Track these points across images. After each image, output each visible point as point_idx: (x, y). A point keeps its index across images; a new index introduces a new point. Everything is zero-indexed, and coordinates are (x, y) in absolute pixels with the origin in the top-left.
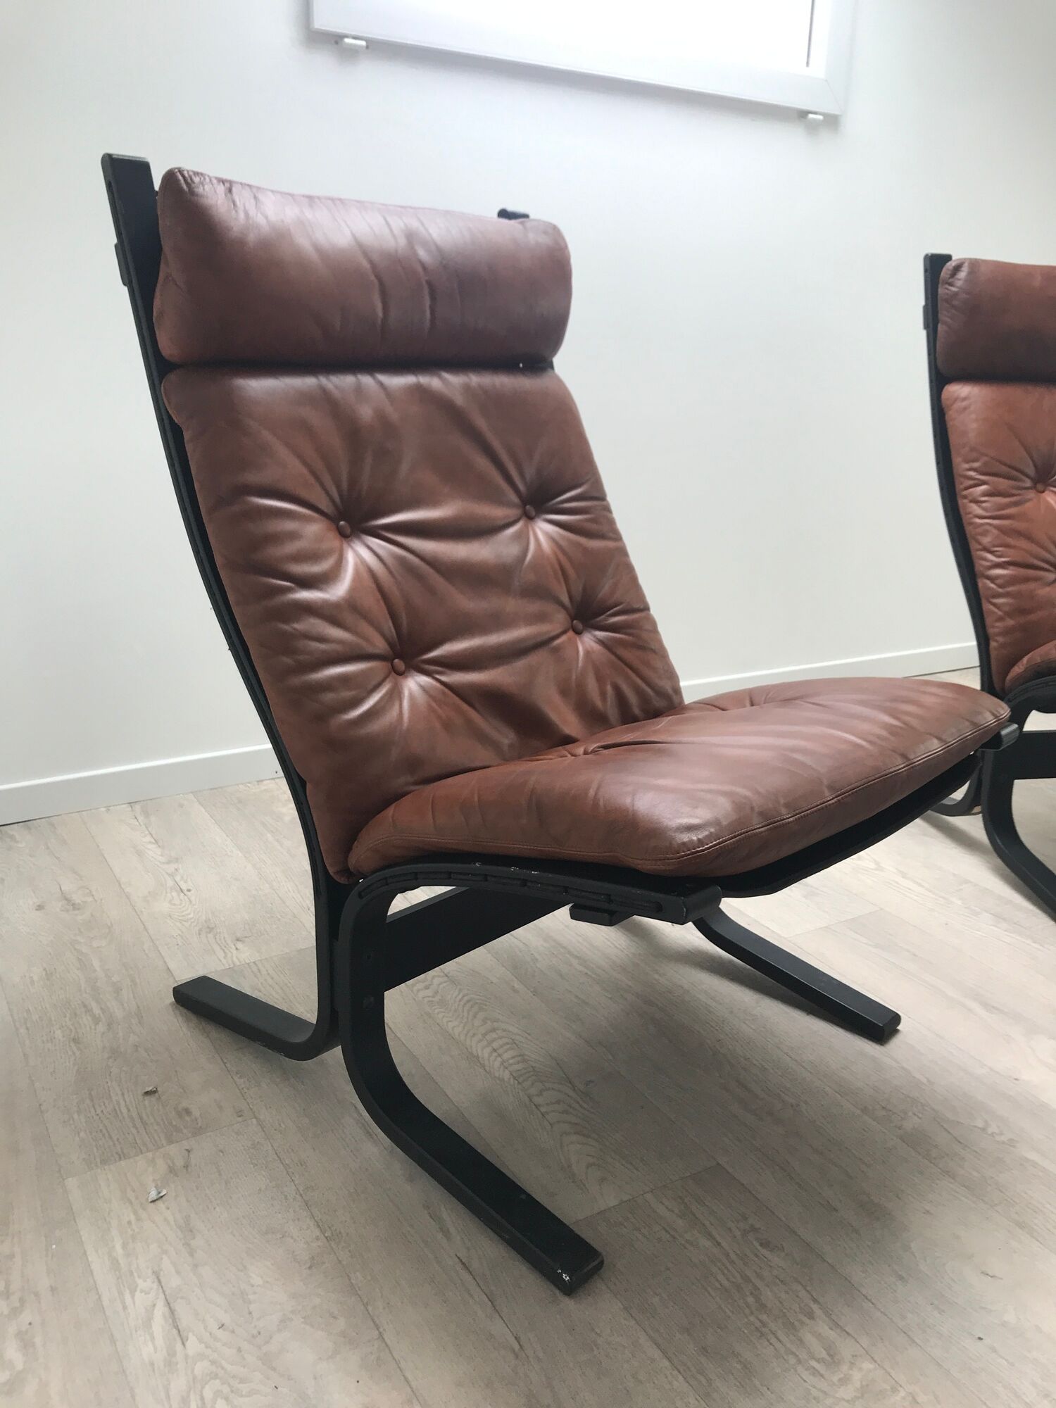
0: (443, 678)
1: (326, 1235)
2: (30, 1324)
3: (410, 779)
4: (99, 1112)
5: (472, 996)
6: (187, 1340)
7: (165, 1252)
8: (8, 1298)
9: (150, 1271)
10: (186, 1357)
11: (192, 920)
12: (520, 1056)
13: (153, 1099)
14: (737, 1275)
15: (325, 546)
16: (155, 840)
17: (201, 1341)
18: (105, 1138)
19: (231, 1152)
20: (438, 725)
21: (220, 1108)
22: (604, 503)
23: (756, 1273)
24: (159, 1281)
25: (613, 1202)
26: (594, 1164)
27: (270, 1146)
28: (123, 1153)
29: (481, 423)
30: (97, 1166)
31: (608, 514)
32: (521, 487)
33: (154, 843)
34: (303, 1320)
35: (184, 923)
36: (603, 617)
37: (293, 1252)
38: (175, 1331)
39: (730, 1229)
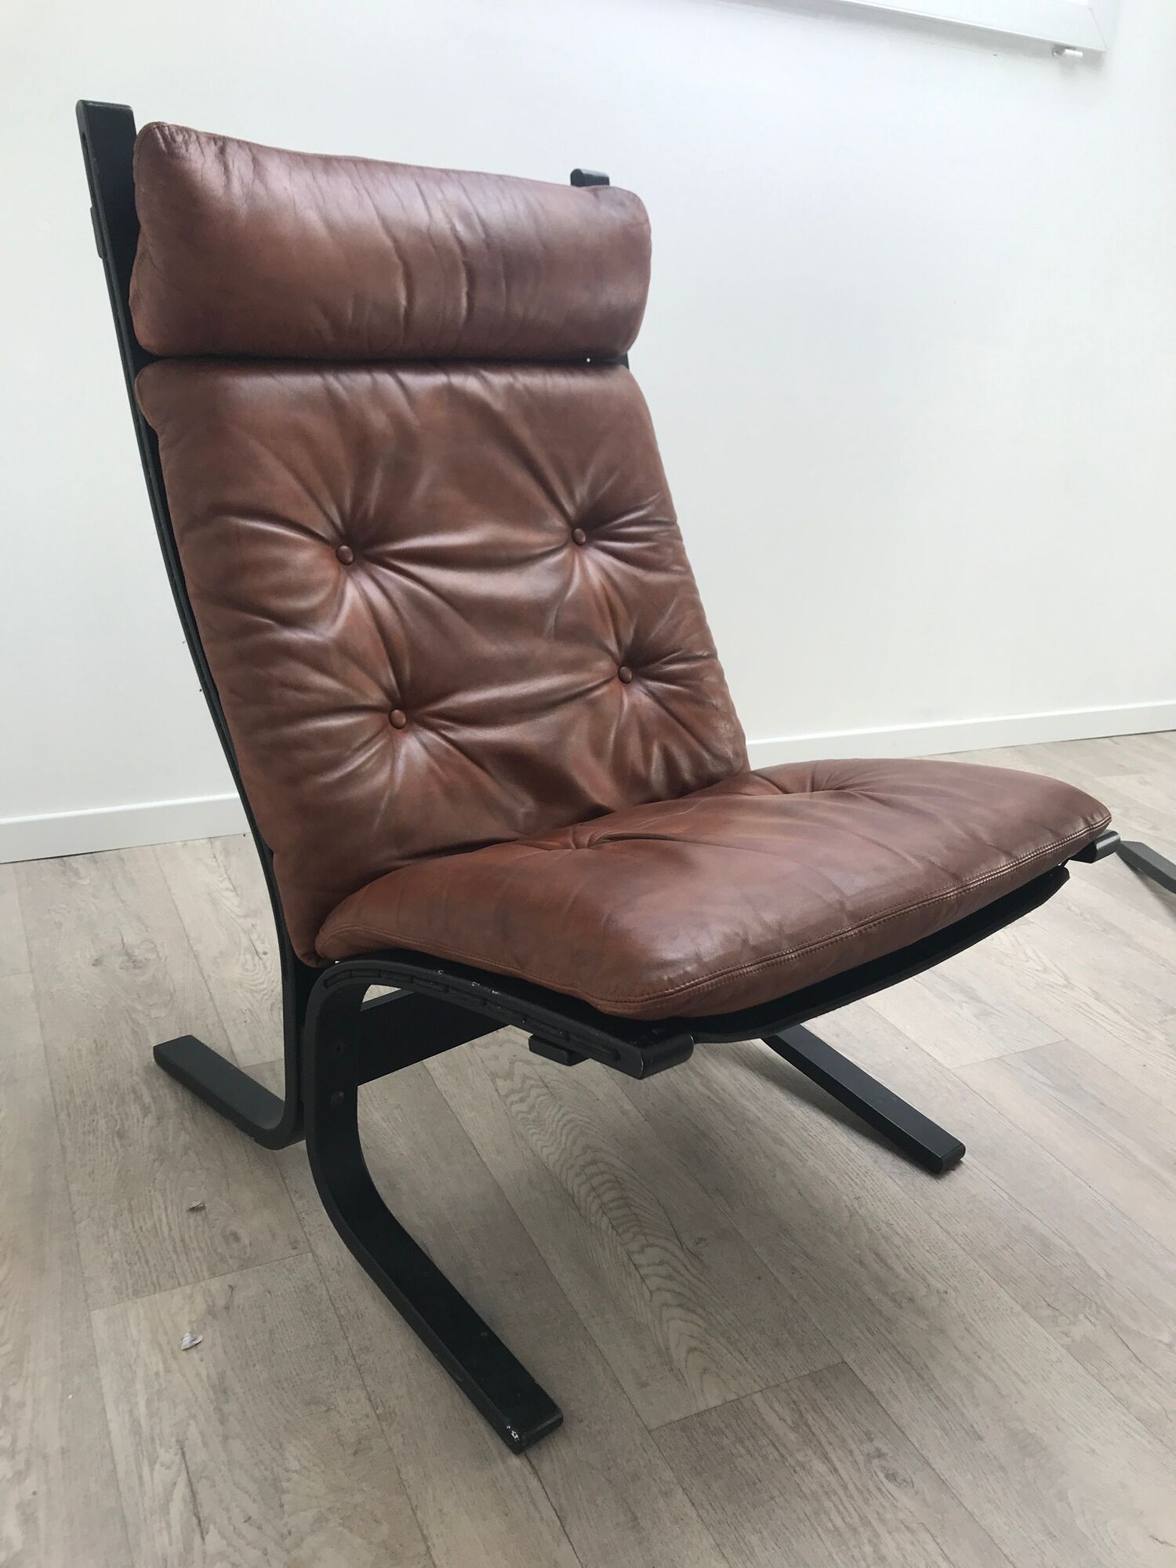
0: (451, 735)
1: (378, 1412)
2: (34, 1493)
3: (395, 852)
4: (137, 1228)
5: (573, 1115)
6: (207, 1533)
7: (194, 1417)
8: (13, 1457)
9: (174, 1439)
10: (205, 1554)
11: (265, 992)
12: (621, 1198)
13: (199, 1217)
14: (855, 1515)
15: (318, 576)
16: (234, 887)
17: (222, 1535)
18: (141, 1263)
19: (279, 1293)
20: (436, 789)
21: (274, 1235)
22: (673, 528)
23: (878, 1513)
24: (183, 1454)
25: (714, 1402)
26: (695, 1349)
27: (324, 1288)
28: (158, 1283)
29: (523, 432)
30: (128, 1296)
31: (675, 541)
32: (570, 509)
33: (231, 891)
34: (341, 1521)
35: (255, 994)
36: (658, 664)
37: (339, 1430)
38: (195, 1521)
39: (851, 1452)
